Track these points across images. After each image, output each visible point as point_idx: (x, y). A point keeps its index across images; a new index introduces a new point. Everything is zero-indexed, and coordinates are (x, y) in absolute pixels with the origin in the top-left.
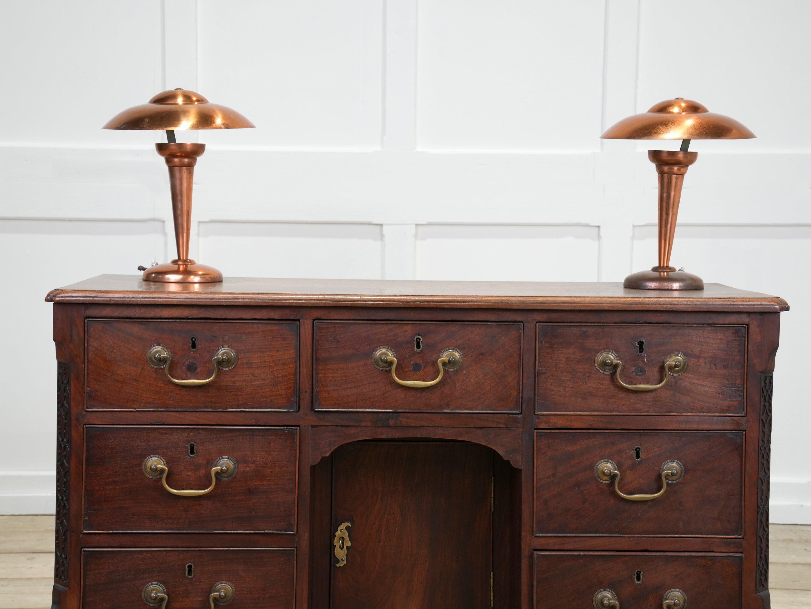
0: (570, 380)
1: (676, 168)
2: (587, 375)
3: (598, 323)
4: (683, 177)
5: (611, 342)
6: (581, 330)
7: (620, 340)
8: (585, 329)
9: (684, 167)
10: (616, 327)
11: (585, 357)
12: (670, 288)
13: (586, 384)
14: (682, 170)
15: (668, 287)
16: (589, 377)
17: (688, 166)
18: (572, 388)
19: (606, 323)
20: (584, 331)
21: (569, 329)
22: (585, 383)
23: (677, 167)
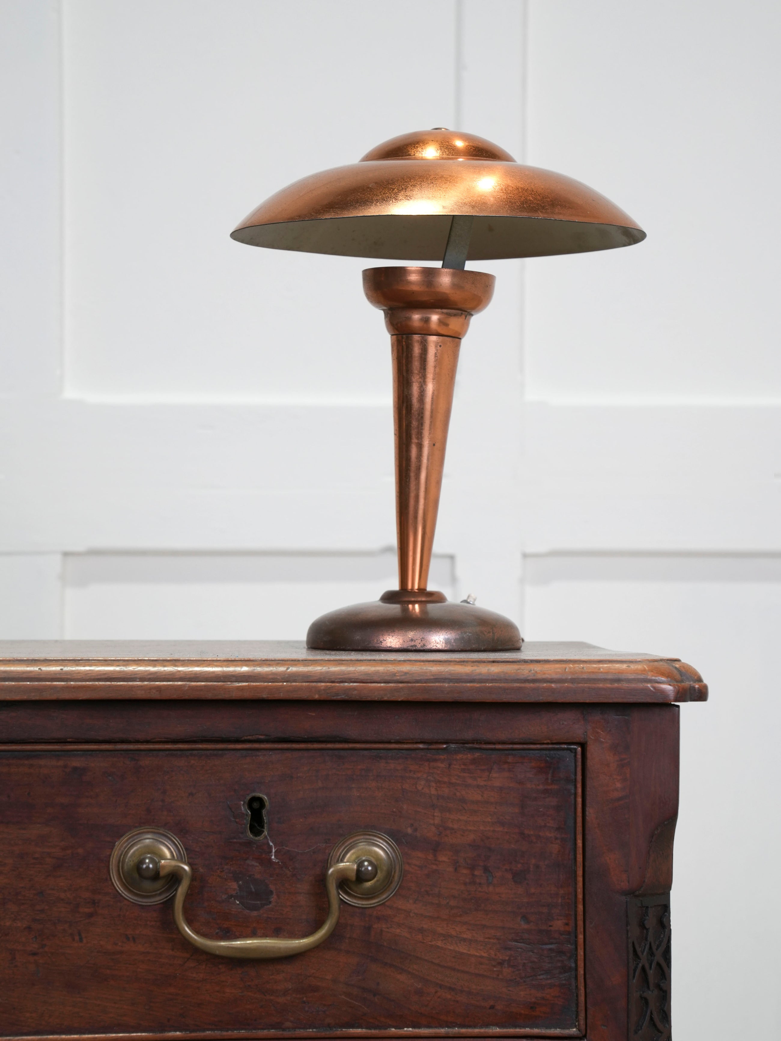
0: (29, 928)
1: (435, 318)
2: (87, 910)
3: (123, 742)
4: (457, 346)
5: (163, 801)
6: (65, 766)
7: (191, 794)
8: (76, 763)
9: (455, 315)
10: (179, 753)
11: (80, 851)
12: (419, 647)
13: (81, 940)
14: (454, 323)
15: (413, 643)
16: (90, 915)
17: (472, 315)
18: (35, 954)
19: (148, 742)
20: (75, 769)
21: (26, 762)
22: (77, 938)
23: (437, 313)
